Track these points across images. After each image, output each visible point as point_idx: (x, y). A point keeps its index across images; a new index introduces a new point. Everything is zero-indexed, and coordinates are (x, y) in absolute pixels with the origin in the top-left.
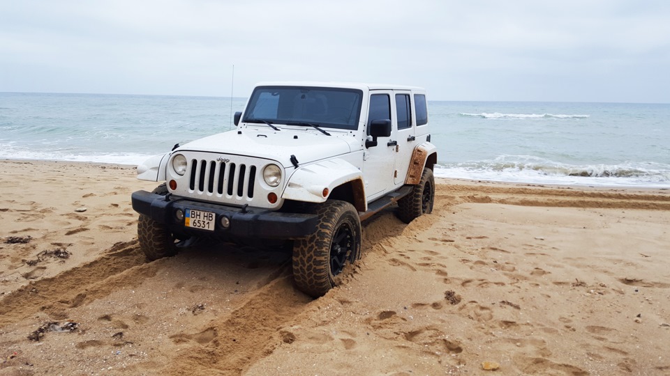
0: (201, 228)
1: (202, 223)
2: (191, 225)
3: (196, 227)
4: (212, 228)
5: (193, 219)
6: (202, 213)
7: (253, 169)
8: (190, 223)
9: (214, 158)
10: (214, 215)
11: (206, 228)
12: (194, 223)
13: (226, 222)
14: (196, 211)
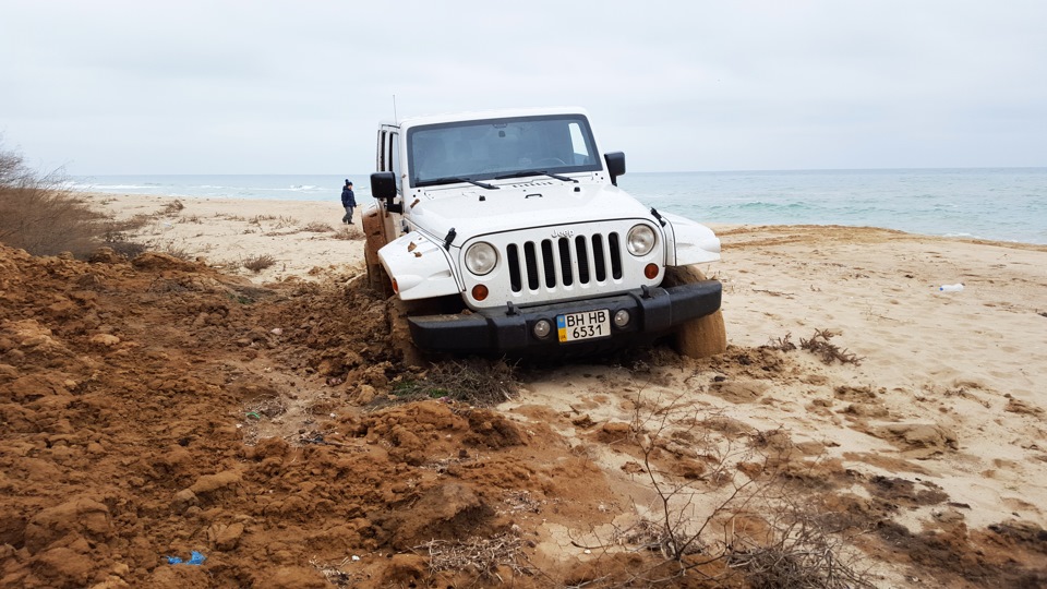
0: (588, 337)
1: (588, 330)
2: (570, 338)
3: (580, 338)
4: (606, 331)
5: (573, 328)
6: (586, 315)
7: (614, 238)
8: (567, 334)
9: (546, 234)
10: (606, 312)
11: (597, 335)
12: (575, 333)
13: (622, 317)
14: (574, 315)
